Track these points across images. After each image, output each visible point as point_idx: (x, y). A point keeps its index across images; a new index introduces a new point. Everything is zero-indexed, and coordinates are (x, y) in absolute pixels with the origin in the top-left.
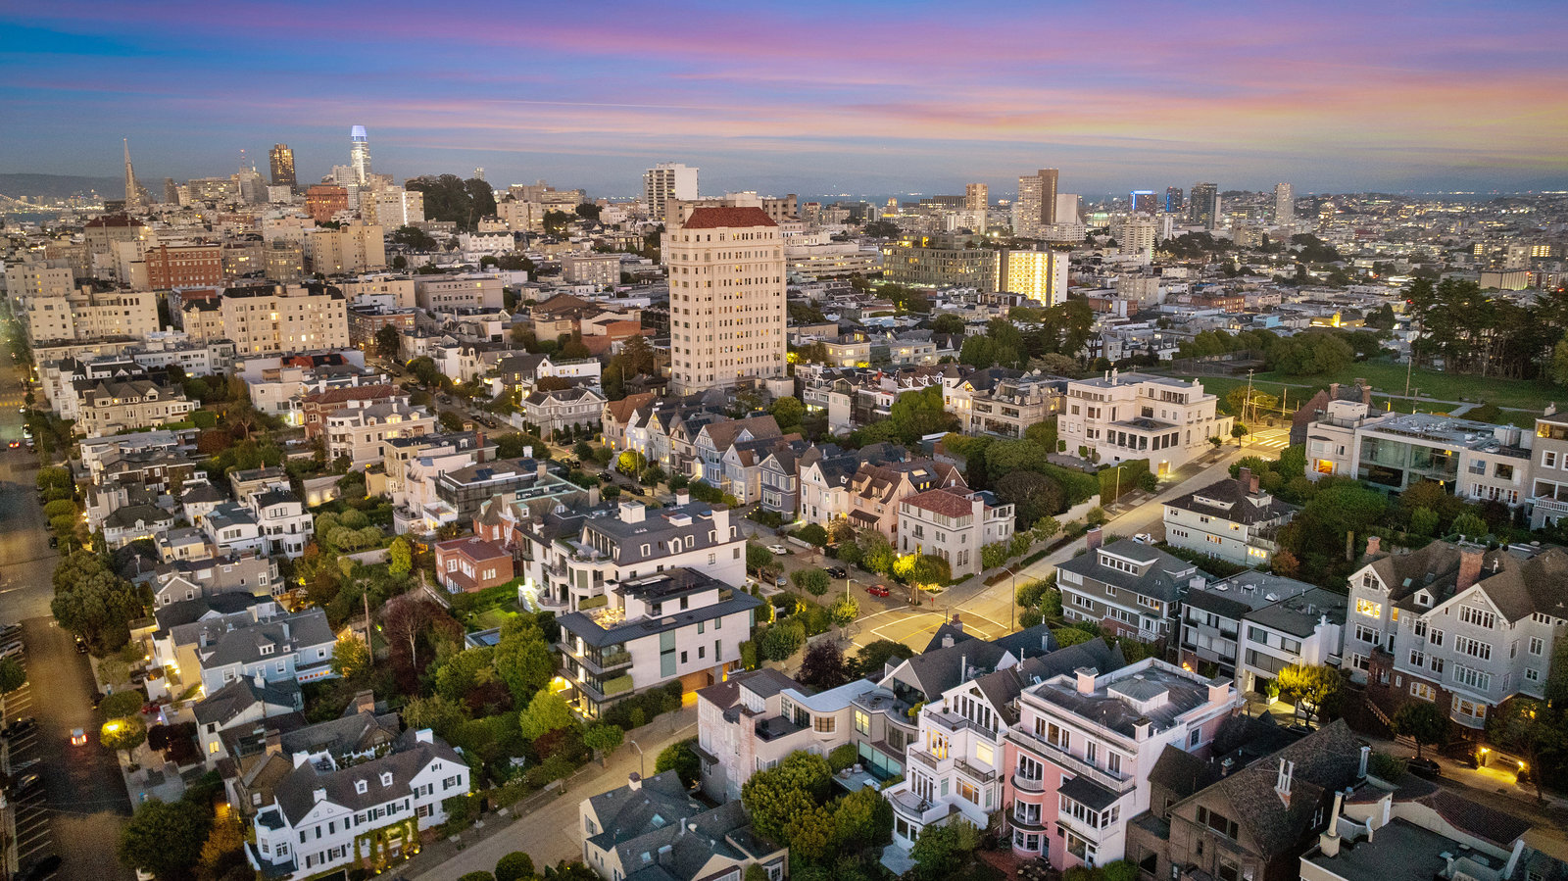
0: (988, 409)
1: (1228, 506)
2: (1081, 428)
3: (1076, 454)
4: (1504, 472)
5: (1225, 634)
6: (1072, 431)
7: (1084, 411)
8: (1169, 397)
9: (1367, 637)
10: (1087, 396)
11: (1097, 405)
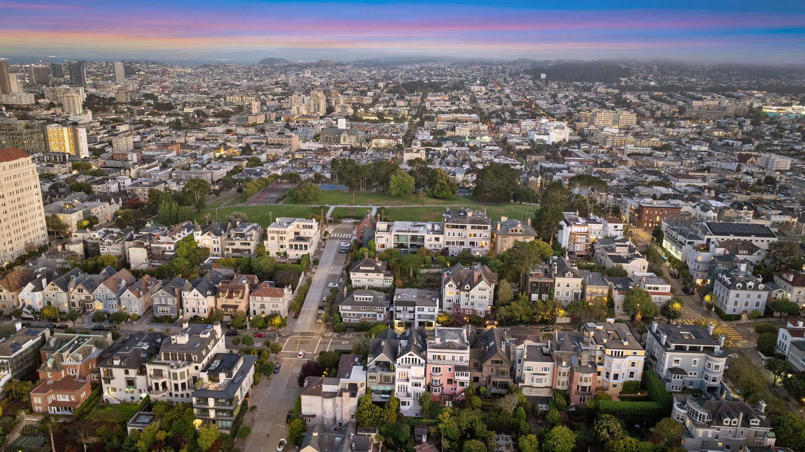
0: (234, 244)
1: (373, 268)
2: (277, 245)
3: (275, 256)
4: (437, 239)
5: (410, 312)
6: (272, 247)
7: (276, 238)
8: (305, 227)
9: (450, 301)
10: (278, 232)
11: (284, 236)
